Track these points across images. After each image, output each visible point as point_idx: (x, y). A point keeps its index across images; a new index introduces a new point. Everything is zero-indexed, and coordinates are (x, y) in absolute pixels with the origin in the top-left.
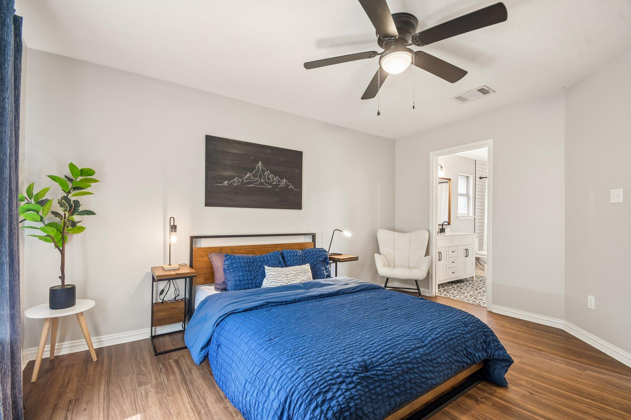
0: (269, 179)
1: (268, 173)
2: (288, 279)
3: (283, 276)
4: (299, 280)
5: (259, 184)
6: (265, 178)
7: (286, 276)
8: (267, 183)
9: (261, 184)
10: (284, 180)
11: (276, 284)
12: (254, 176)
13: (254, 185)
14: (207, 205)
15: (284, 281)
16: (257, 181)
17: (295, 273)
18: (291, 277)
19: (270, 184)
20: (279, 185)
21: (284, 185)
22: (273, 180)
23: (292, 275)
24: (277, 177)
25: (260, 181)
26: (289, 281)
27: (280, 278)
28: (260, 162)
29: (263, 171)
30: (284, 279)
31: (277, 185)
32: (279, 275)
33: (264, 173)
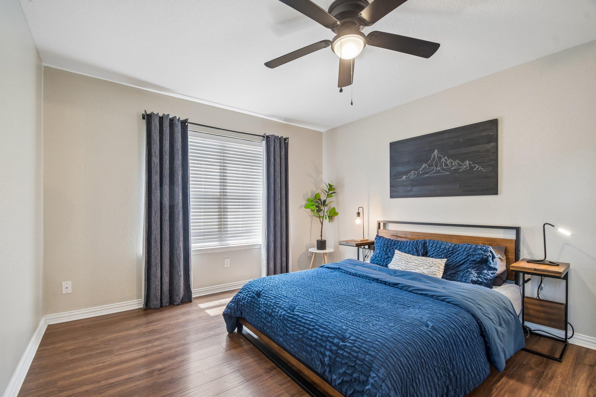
0: (446, 165)
1: (445, 159)
2: (407, 266)
3: (404, 262)
4: (419, 271)
5: (435, 173)
6: (441, 166)
7: (407, 263)
8: (444, 169)
9: (438, 172)
10: (467, 162)
11: (395, 267)
12: (430, 166)
13: (430, 174)
14: (391, 197)
15: (401, 266)
16: (433, 170)
17: (419, 263)
18: (410, 266)
19: (448, 170)
20: (460, 169)
21: (467, 168)
22: (452, 166)
23: (414, 264)
24: (457, 161)
25: (436, 169)
26: (407, 268)
27: (400, 263)
28: (436, 150)
29: (440, 158)
30: (403, 265)
31: (457, 170)
32: (401, 260)
33: (440, 161)
